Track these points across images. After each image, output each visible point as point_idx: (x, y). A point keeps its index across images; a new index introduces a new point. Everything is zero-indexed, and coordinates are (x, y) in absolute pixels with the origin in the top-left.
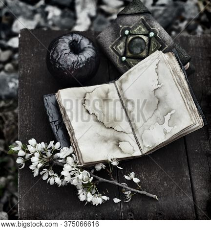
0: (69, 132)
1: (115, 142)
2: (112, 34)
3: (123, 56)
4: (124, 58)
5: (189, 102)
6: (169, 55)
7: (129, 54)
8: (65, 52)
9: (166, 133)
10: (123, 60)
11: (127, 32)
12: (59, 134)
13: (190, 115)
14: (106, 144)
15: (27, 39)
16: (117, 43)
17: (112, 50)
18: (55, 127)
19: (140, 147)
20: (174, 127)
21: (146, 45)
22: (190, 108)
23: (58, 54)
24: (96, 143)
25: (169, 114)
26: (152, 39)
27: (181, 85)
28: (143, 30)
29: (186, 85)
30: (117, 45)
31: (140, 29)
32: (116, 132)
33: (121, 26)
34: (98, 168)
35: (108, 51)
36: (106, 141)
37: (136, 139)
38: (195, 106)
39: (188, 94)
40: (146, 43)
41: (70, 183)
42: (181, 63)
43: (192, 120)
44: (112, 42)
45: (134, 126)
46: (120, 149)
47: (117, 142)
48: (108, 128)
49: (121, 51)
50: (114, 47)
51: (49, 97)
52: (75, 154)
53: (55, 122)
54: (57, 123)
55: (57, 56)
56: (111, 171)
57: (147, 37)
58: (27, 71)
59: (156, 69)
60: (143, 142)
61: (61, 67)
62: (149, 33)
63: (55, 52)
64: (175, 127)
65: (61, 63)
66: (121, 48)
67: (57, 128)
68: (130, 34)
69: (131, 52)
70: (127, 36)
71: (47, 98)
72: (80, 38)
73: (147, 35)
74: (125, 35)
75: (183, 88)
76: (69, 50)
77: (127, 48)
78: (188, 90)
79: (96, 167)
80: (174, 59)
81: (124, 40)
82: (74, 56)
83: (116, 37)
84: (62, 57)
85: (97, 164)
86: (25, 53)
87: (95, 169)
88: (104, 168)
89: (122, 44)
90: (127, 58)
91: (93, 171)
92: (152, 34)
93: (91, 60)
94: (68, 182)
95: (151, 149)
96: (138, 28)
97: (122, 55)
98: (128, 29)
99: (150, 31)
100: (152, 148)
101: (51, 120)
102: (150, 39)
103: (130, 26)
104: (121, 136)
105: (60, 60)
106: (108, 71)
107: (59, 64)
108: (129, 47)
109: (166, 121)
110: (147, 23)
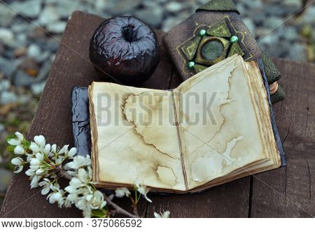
0: (92, 138)
1: (152, 165)
2: (184, 32)
3: (192, 61)
4: (192, 64)
5: (265, 129)
6: (252, 65)
7: (199, 59)
8: (114, 35)
9: (224, 166)
10: (191, 66)
11: (203, 32)
12: (80, 138)
13: (263, 145)
14: (138, 164)
15: (77, 23)
16: (188, 44)
17: (179, 52)
18: (77, 129)
19: (185, 179)
20: (237, 158)
21: (223, 50)
22: (265, 136)
23: (104, 37)
24: (124, 158)
25: (235, 140)
26: (234, 44)
27: (259, 103)
28: (225, 32)
29: (266, 107)
30: (187, 46)
31: (221, 30)
32: (157, 152)
33: (197, 24)
34: (120, 193)
35: (173, 53)
36: (139, 160)
37: (183, 168)
38: (273, 137)
39: (266, 119)
40: (224, 47)
41: (73, 205)
42: (265, 78)
43: (264, 152)
44: (182, 41)
45: (184, 150)
46: (157, 175)
47: (155, 165)
48: (147, 144)
49: (191, 54)
50: (182, 49)
51: (81, 91)
52: (92, 168)
53: (79, 122)
54: (82, 124)
55: (102, 40)
56: (137, 202)
57: (228, 41)
58: (66, 58)
59: (230, 77)
60: (191, 174)
61: (104, 53)
62: (232, 36)
63: (101, 33)
64: (240, 159)
65: (105, 48)
66: (191, 51)
67: (80, 131)
68: (207, 35)
69: (203, 57)
70: (202, 37)
71: (77, 91)
72: (139, 24)
73: (228, 39)
74: (200, 35)
75: (261, 110)
76: (121, 35)
77: (199, 51)
78: (268, 113)
79: (116, 191)
80: (257, 70)
81: (198, 41)
82: (124, 43)
83: (188, 36)
84: (108, 41)
85: (120, 187)
86: (71, 38)
87: (115, 194)
88: (127, 195)
89: (194, 45)
90: (196, 63)
91: (112, 196)
92: (235, 38)
93: (146, 54)
94: (73, 203)
95: (200, 185)
96: (218, 29)
97: (190, 59)
98: (206, 28)
99: (233, 34)
100: (202, 184)
101: (74, 119)
102: (231, 44)
103: (209, 25)
104: (163, 159)
105: (105, 44)
106: (169, 79)
107: (103, 49)
108: (201, 50)
109: (229, 150)
110: (231, 24)
